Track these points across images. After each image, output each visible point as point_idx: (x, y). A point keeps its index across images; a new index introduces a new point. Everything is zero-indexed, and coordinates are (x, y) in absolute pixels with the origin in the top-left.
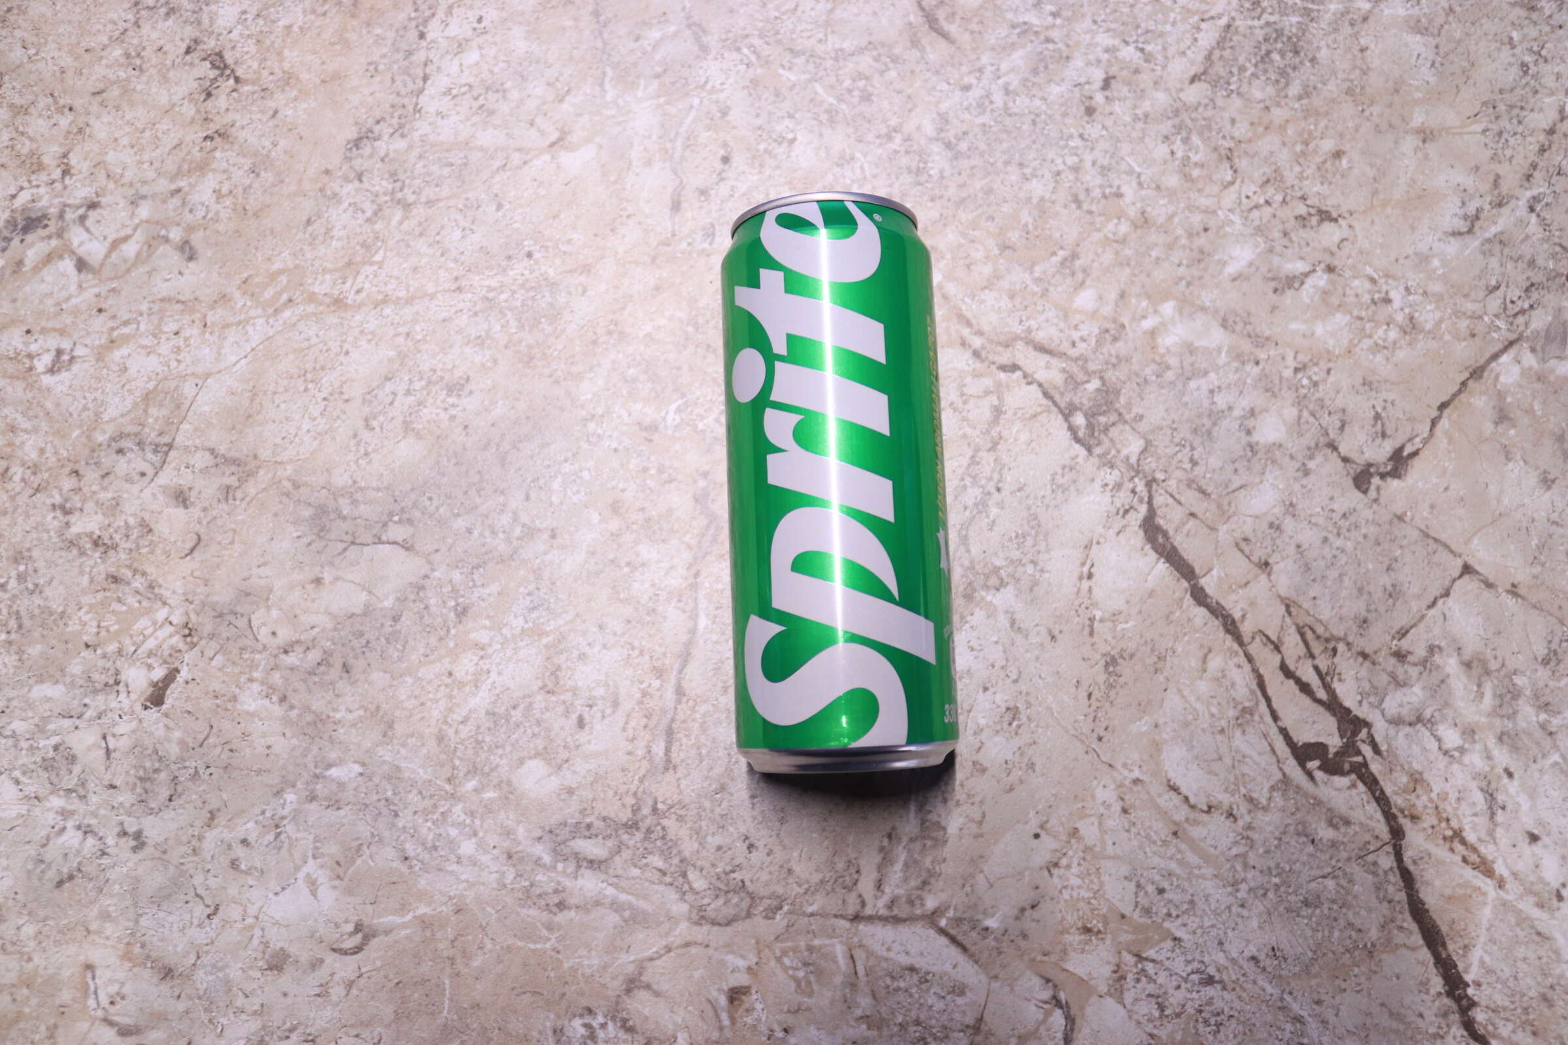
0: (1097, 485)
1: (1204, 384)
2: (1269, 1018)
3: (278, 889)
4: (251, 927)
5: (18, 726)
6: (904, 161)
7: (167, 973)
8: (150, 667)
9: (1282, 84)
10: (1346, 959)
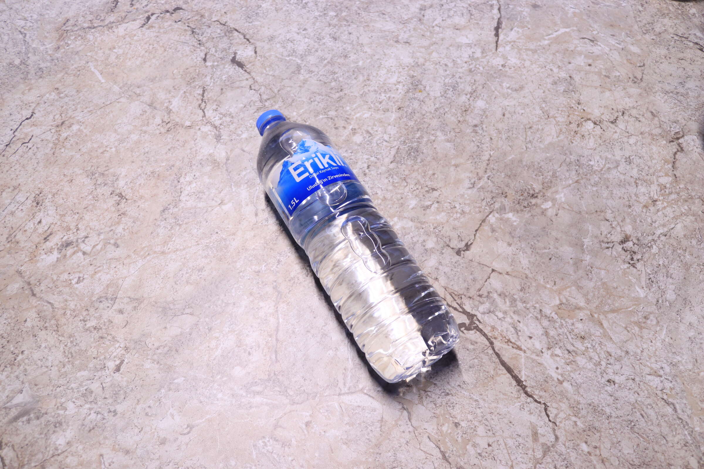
2: (468, 402)
4: (154, 432)
5: (73, 385)
7: (127, 452)
8: (115, 361)
9: (415, 160)
10: (486, 381)
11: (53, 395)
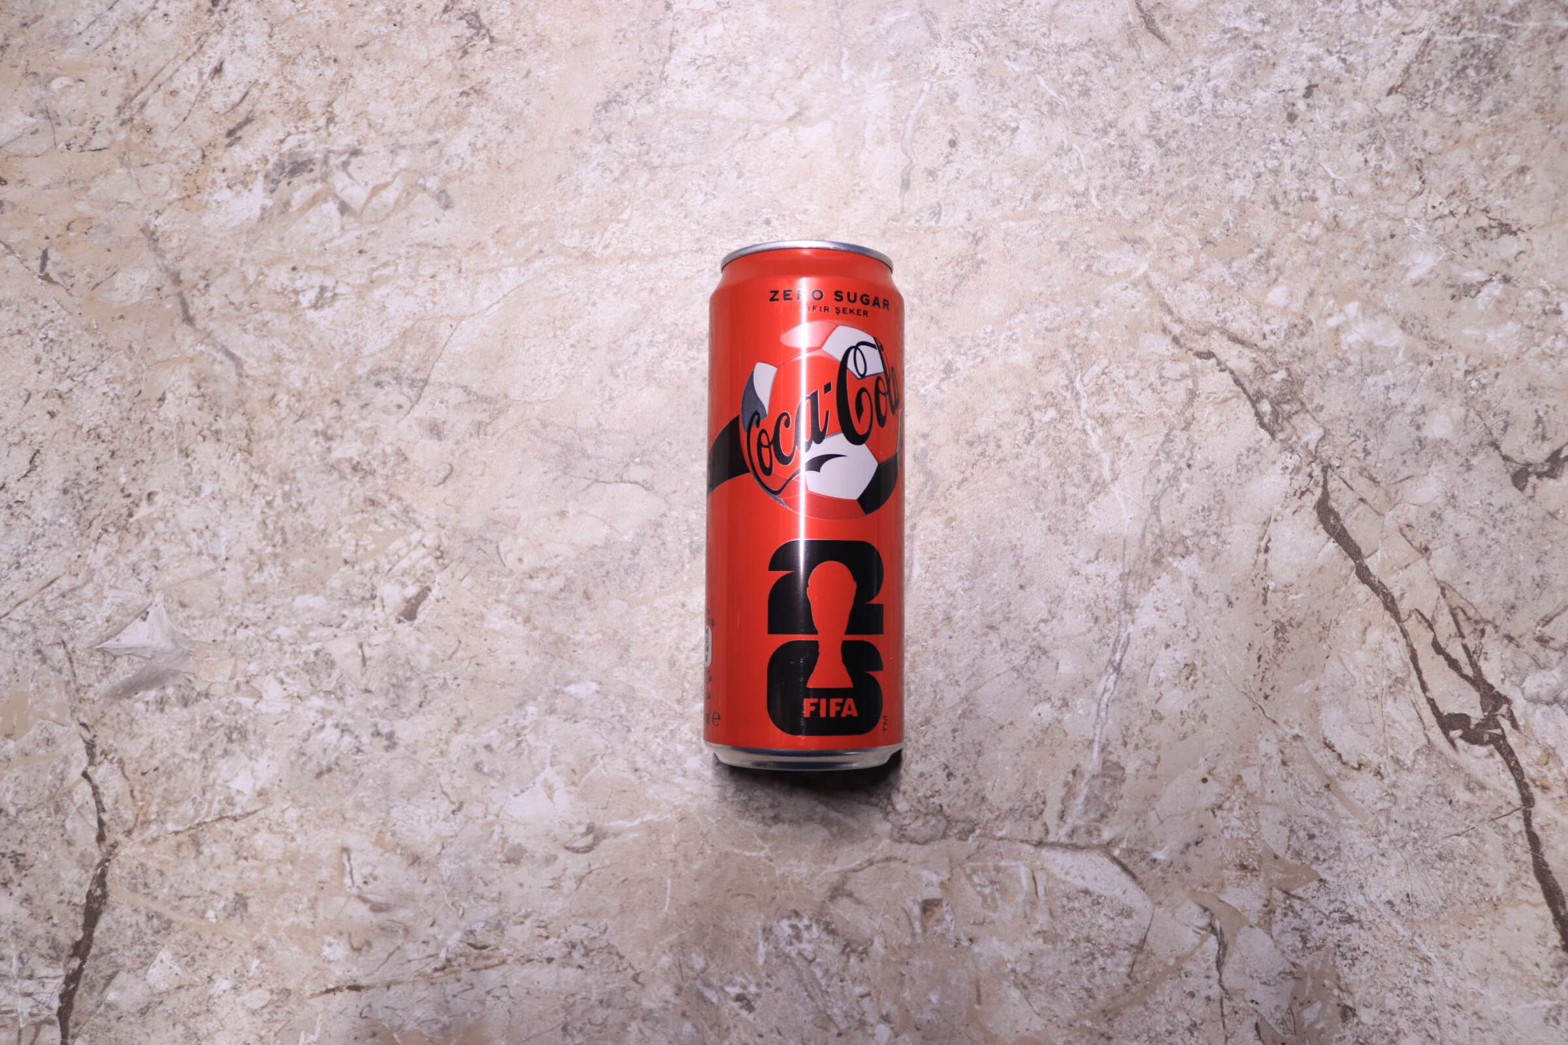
0: (1278, 466)
1: (1380, 381)
2: (1400, 956)
3: (517, 791)
4: (492, 824)
5: (282, 631)
6: (1118, 155)
7: (415, 860)
8: (404, 585)
9: (1474, 100)
10: (1473, 909)
11: (226, 646)
